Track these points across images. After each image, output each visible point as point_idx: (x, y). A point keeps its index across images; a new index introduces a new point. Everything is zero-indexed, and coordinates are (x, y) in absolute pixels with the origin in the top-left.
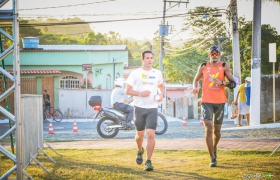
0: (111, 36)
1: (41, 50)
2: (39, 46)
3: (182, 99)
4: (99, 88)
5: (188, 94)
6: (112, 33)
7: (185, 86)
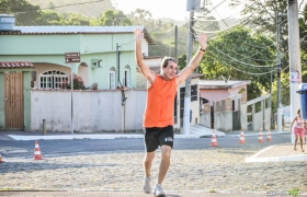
0: (137, 15)
1: (17, 33)
2: (15, 28)
3: (223, 102)
4: (95, 88)
5: (234, 95)
6: (139, 11)
7: (230, 83)
